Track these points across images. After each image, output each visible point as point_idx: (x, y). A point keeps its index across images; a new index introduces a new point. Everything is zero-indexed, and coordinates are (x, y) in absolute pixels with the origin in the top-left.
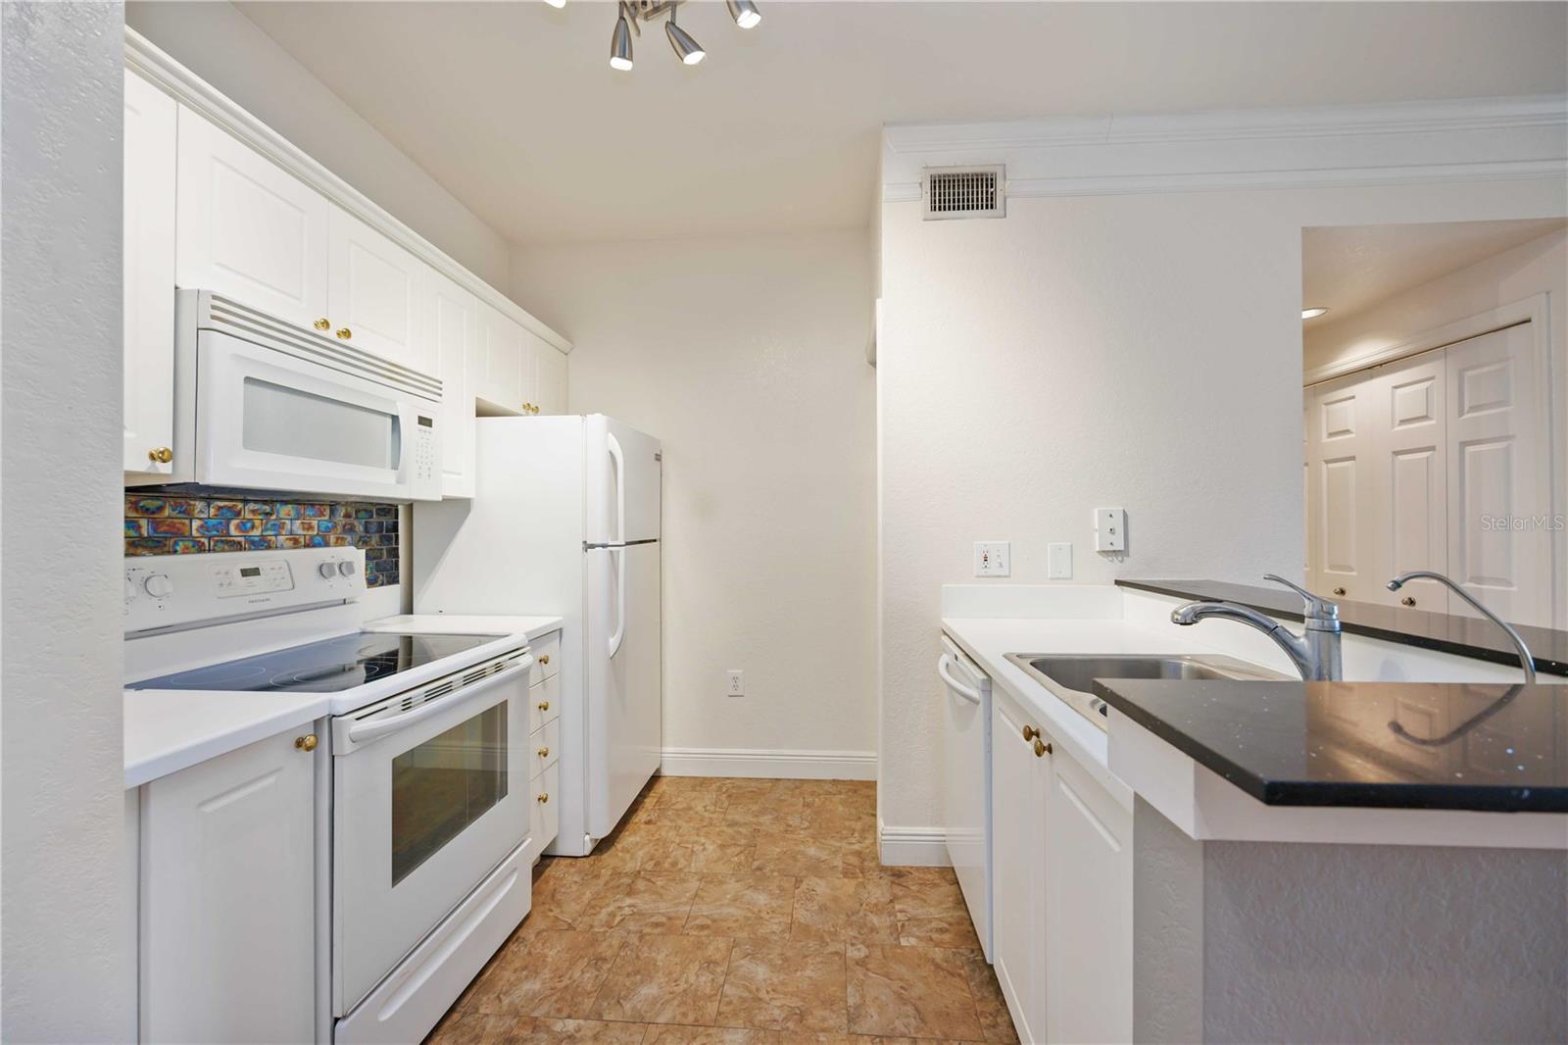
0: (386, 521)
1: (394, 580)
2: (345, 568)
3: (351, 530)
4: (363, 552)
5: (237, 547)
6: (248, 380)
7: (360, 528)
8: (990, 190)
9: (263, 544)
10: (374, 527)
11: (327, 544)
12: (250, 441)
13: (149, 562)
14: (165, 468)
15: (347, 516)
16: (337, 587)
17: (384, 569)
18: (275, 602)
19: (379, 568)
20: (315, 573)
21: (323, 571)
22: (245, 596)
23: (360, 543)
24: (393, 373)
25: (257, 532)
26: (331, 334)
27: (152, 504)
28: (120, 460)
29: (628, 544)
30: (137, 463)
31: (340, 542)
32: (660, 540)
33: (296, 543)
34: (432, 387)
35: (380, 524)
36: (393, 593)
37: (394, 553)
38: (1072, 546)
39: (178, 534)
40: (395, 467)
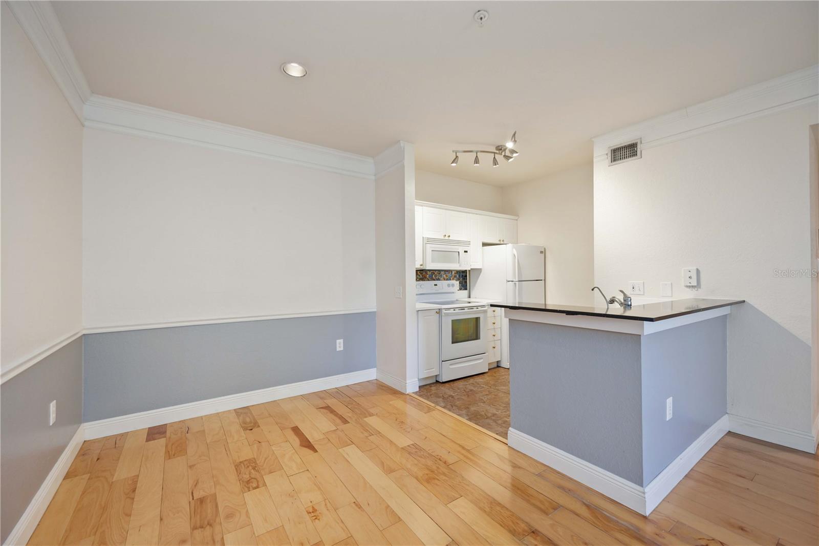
0: (464, 274)
1: (466, 289)
2: (453, 285)
3: (455, 277)
4: (458, 282)
5: (434, 280)
6: (432, 251)
7: (458, 276)
8: (635, 149)
9: (438, 279)
10: (461, 276)
11: (450, 280)
12: (433, 261)
13: (421, 282)
14: (422, 267)
15: (455, 273)
16: (451, 289)
17: (464, 286)
18: (440, 291)
19: (463, 286)
20: (447, 286)
21: (449, 285)
22: (434, 290)
23: (458, 279)
24: (458, 242)
25: (437, 277)
26: (447, 238)
27: (422, 272)
28: (415, 266)
29: (519, 281)
30: (418, 266)
31: (453, 279)
32: (545, 280)
33: (444, 279)
34: (468, 243)
35: (463, 275)
36: (465, 292)
37: (466, 282)
38: (672, 284)
39: (426, 278)
40: (459, 263)
